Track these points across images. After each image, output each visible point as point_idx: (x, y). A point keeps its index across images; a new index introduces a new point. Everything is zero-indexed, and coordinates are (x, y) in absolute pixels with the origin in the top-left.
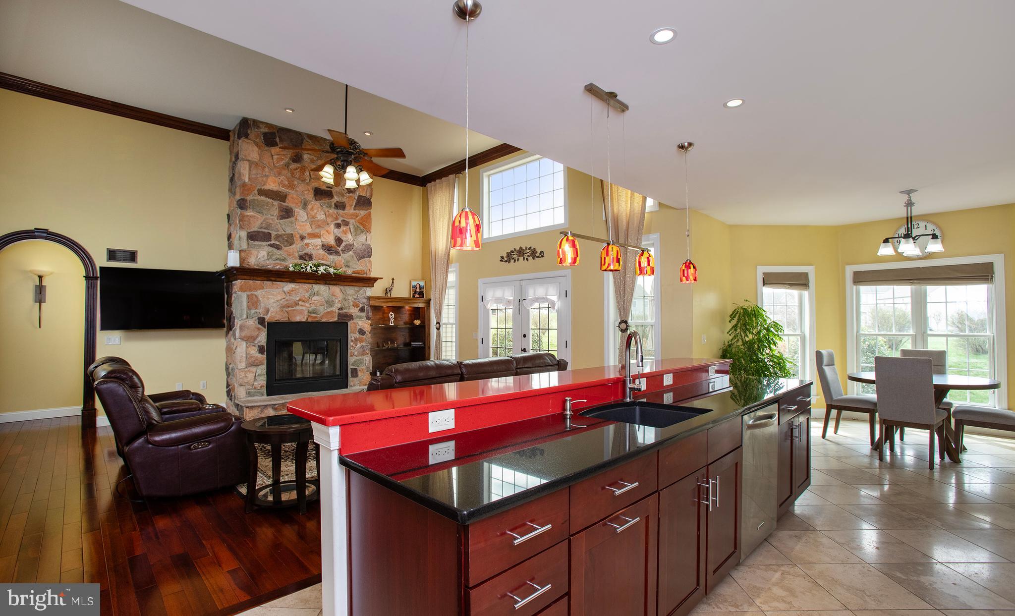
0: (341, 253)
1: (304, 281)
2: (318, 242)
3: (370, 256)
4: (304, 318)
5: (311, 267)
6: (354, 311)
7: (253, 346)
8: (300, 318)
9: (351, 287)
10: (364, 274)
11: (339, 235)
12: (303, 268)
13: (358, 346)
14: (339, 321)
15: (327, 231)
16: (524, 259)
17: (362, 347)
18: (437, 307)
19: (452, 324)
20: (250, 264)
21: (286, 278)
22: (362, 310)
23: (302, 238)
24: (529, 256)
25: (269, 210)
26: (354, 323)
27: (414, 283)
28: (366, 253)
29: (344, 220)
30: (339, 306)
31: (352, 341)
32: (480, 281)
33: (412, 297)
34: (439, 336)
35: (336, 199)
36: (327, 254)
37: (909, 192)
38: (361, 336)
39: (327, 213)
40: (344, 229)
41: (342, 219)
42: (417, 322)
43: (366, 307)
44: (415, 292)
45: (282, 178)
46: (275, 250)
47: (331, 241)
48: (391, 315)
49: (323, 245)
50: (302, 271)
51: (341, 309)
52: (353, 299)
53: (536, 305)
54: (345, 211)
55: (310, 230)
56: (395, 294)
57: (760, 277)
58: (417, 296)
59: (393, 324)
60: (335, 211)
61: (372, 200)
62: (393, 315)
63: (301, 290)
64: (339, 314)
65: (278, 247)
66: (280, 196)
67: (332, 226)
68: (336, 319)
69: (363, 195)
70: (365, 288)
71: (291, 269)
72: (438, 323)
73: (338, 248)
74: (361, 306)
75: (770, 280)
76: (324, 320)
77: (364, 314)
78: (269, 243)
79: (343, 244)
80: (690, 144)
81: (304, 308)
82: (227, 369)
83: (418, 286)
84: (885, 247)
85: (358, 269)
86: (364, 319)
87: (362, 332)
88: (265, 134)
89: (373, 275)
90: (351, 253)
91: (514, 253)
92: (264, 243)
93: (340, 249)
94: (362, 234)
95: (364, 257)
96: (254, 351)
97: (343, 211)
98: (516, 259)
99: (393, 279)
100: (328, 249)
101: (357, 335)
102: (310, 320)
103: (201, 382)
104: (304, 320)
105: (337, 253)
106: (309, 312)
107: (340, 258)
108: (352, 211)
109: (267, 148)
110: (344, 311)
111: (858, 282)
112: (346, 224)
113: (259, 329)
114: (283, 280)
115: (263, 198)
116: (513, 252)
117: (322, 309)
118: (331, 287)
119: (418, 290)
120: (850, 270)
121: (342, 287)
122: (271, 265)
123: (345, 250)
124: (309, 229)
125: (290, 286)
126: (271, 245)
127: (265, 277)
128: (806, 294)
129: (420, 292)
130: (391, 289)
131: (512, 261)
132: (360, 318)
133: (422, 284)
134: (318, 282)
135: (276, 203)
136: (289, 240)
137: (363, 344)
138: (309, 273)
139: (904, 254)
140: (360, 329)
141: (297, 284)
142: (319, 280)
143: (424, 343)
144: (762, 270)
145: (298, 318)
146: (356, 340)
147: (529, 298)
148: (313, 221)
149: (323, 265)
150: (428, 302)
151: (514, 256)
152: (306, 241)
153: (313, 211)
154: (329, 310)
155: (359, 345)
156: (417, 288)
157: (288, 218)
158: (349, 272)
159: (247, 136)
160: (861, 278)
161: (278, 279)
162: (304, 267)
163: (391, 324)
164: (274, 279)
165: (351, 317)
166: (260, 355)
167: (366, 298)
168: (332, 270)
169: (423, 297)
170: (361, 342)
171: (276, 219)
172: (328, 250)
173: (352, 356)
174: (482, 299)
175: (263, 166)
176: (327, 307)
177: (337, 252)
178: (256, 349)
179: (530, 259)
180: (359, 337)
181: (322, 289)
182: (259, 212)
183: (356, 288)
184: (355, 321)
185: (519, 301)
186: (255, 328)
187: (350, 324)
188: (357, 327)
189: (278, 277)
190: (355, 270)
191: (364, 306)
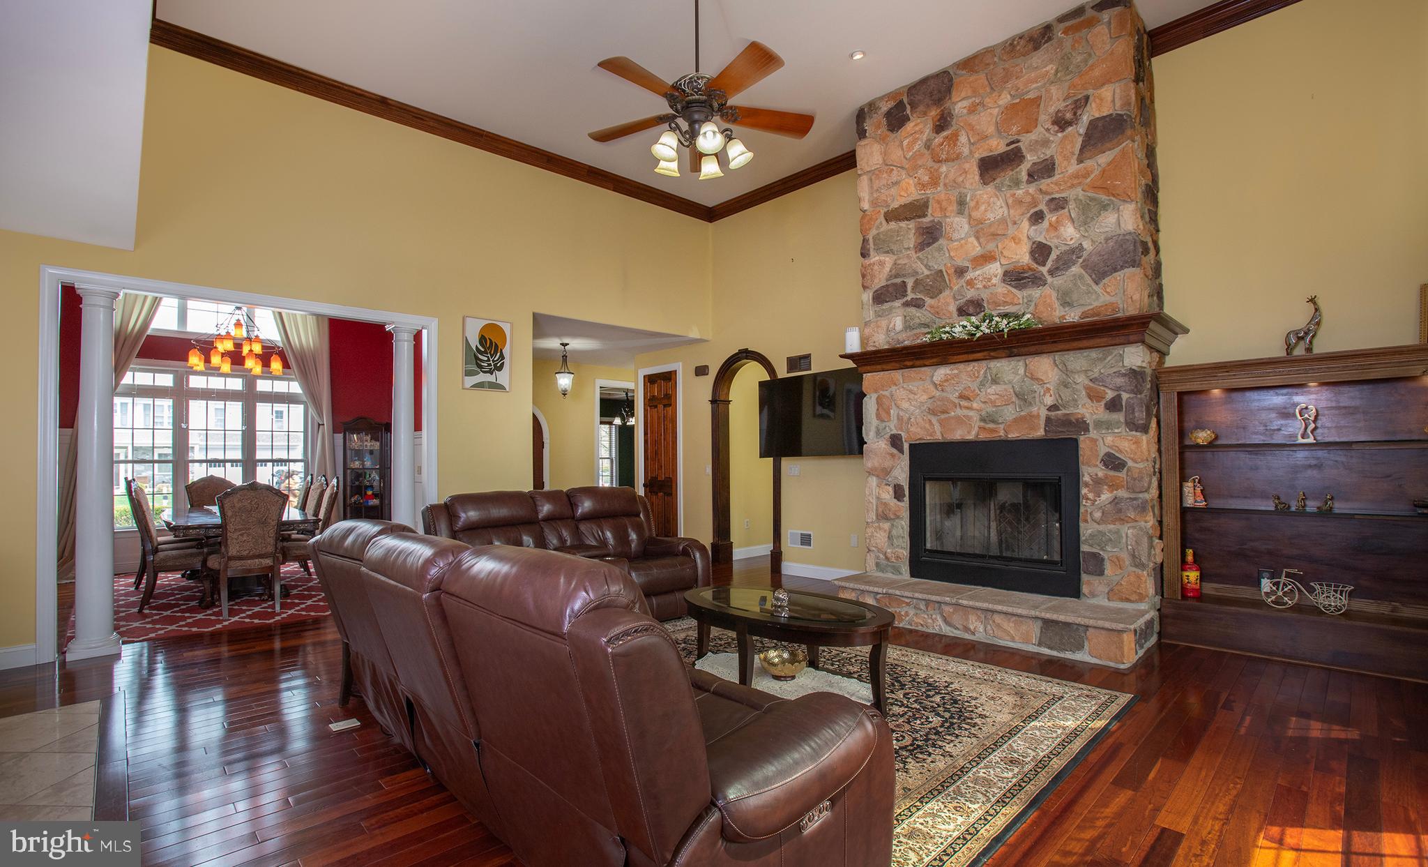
0: (1048, 277)
1: (965, 357)
2: (994, 268)
4: (969, 432)
6: (1089, 411)
7: (886, 484)
8: (959, 433)
9: (1078, 354)
10: (1115, 311)
11: (1041, 239)
13: (1104, 497)
14: (1051, 436)
15: (1014, 238)
17: (1115, 501)
20: (877, 344)
21: (932, 357)
22: (1113, 406)
23: (960, 272)
25: (901, 241)
26: (1094, 441)
29: (1053, 199)
30: (1049, 401)
31: (1087, 485)
35: (1030, 158)
36: (1014, 290)
38: (1112, 473)
39: (1012, 200)
40: (1054, 219)
41: (1048, 198)
43: (1125, 396)
45: (920, 172)
46: (913, 310)
47: (1021, 255)
49: (1006, 274)
50: (946, 338)
51: (1053, 408)
52: (1087, 382)
54: (1054, 179)
55: (978, 250)
60: (1032, 189)
61: (1128, 114)
63: (964, 376)
64: (1048, 420)
65: (918, 304)
66: (915, 210)
67: (1025, 224)
68: (1040, 433)
70: (1119, 350)
71: (928, 339)
73: (1041, 268)
74: (1110, 394)
76: (1013, 435)
77: (1120, 417)
78: (905, 299)
79: (1053, 256)
81: (971, 413)
85: (1096, 304)
86: (1122, 430)
87: (1112, 462)
88: (888, 114)
90: (1076, 269)
92: (898, 303)
93: (1044, 270)
94: (1103, 214)
95: (1115, 270)
96: (887, 495)
97: (1049, 180)
99: (1312, 300)
100: (1017, 278)
101: (1101, 472)
102: (984, 436)
104: (971, 437)
105: (1038, 281)
106: (983, 420)
107: (1047, 290)
108: (1073, 167)
109: (891, 137)
110: (1064, 411)
112: (1058, 204)
113: (893, 455)
114: (927, 363)
115: (892, 224)
117: (1010, 413)
118: (1029, 360)
121: (1057, 356)
122: (906, 339)
123: (1058, 268)
124: (975, 248)
125: (942, 372)
126: (907, 304)
127: (896, 362)
130: (1309, 331)
132: (1108, 425)
134: (992, 354)
135: (912, 225)
136: (935, 284)
137: (1122, 493)
138: (962, 341)
140: (1108, 455)
141: (952, 366)
142: (994, 350)
145: (955, 434)
146: (1098, 482)
148: (980, 229)
152: (970, 275)
153: (980, 208)
154: (1026, 413)
155: (1106, 496)
157: (933, 243)
158: (1071, 316)
159: (865, 135)
161: (918, 363)
165: (1082, 426)
166: (898, 501)
167: (1124, 375)
170: (1112, 487)
171: (913, 252)
172: (1017, 280)
173: (1086, 521)
176: (1020, 407)
177: (1036, 277)
178: (891, 489)
180: (1106, 477)
181: (1010, 370)
182: (887, 252)
183: (1094, 354)
184: (1093, 434)
186: (888, 454)
187: (1084, 443)
188: (1103, 450)
189: (917, 359)
190: (1086, 308)
191: (1119, 396)
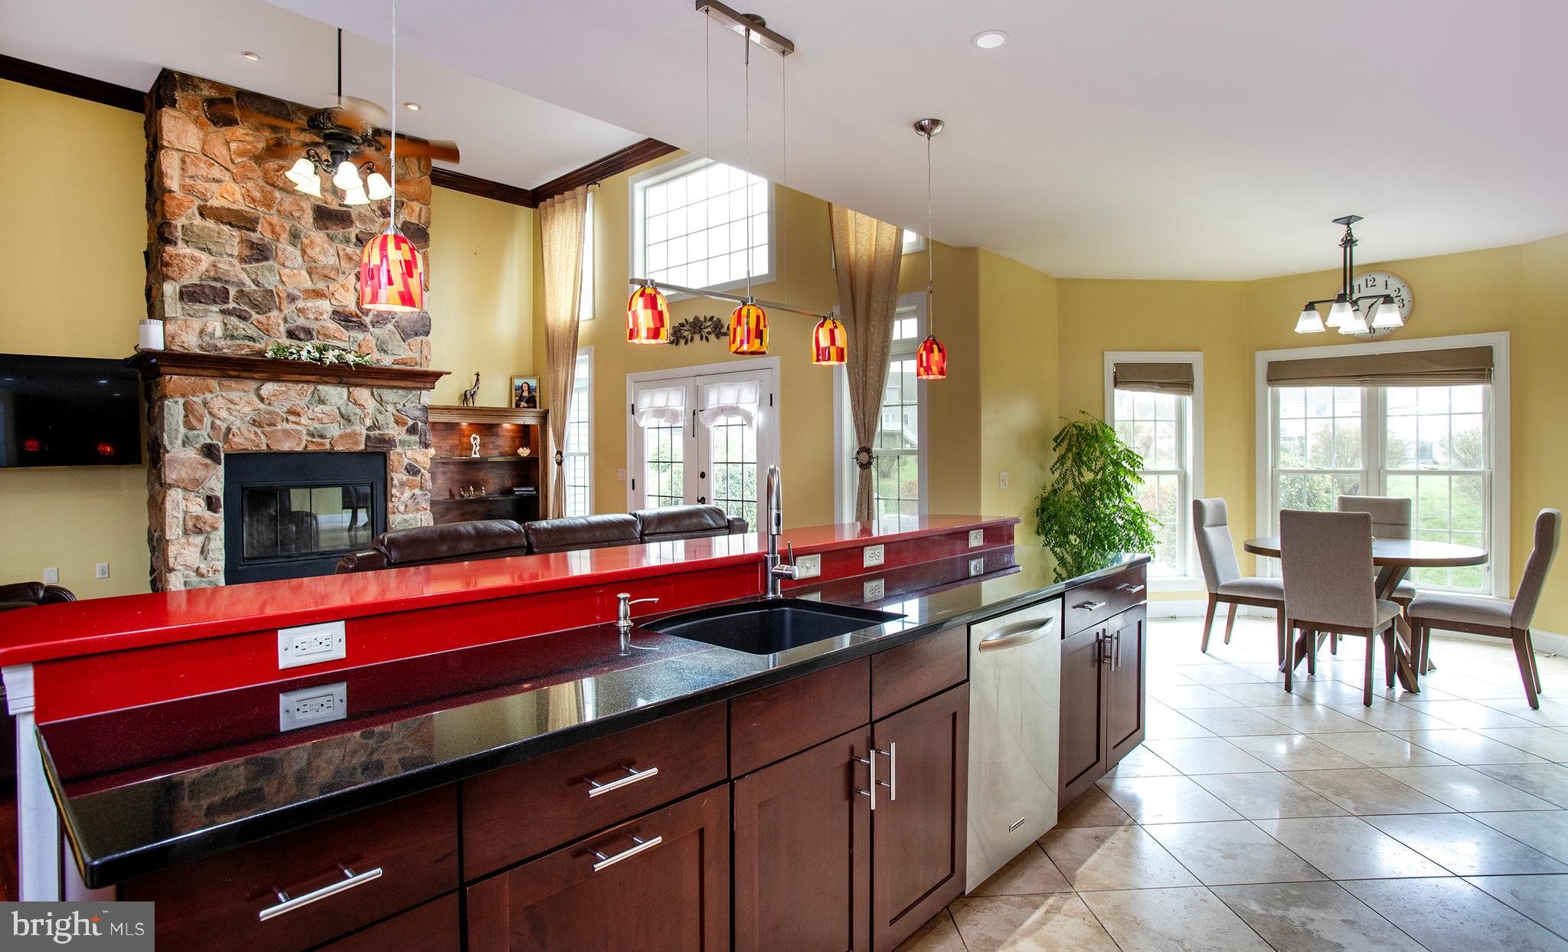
0: (370, 327)
1: (298, 377)
2: (326, 306)
3: (427, 333)
4: (299, 444)
5: (309, 352)
6: (396, 433)
7: (196, 496)
8: (290, 445)
9: (392, 390)
10: (416, 364)
12: (292, 353)
13: (406, 495)
14: (369, 450)
15: (342, 286)
16: (701, 339)
17: (415, 497)
18: (559, 425)
19: (584, 454)
20: (186, 345)
21: (261, 372)
22: (412, 430)
23: (293, 299)
24: (709, 333)
25: (222, 245)
26: (399, 454)
27: (518, 382)
28: (422, 328)
30: (368, 423)
31: (396, 487)
32: (629, 378)
33: (514, 406)
34: (560, 475)
35: (356, 226)
36: (342, 328)
37: (1348, 221)
38: (411, 478)
39: (341, 253)
42: (524, 452)
43: (420, 424)
44: (521, 398)
45: (250, 185)
46: (234, 320)
47: (349, 302)
48: (475, 439)
49: (334, 312)
50: (290, 358)
51: (371, 428)
52: (395, 412)
53: (722, 420)
55: (309, 285)
56: (482, 401)
57: (1109, 371)
58: (523, 404)
59: (478, 456)
60: (356, 250)
61: (429, 231)
62: (479, 440)
63: (293, 394)
64: (368, 437)
65: (242, 315)
66: (243, 222)
68: (362, 447)
69: (413, 221)
70: (417, 391)
71: (269, 355)
72: (560, 453)
73: (364, 318)
74: (411, 422)
75: (1129, 376)
76: (338, 448)
77: (416, 438)
78: (225, 307)
79: (374, 311)
80: (935, 122)
81: (299, 428)
82: (150, 539)
83: (525, 388)
84: (1308, 317)
85: (403, 356)
86: (418, 447)
87: (412, 470)
88: (211, 102)
89: (432, 368)
90: (389, 328)
91: (685, 328)
92: (215, 308)
93: (366, 320)
95: (416, 334)
96: (198, 506)
98: (689, 338)
99: (478, 375)
100: (345, 319)
101: (406, 476)
102: (311, 448)
103: (97, 565)
104: (300, 449)
105: (361, 326)
106: (308, 434)
107: (368, 336)
109: (212, 128)
110: (378, 432)
111: (1275, 380)
113: (206, 466)
114: (254, 377)
115: (210, 223)
116: (682, 325)
117: (335, 430)
118: (352, 389)
119: (526, 394)
120: (1263, 359)
121: (374, 390)
122: (227, 348)
123: (378, 322)
124: (305, 283)
125: (271, 387)
126: (227, 312)
127: (217, 369)
128: (1188, 400)
129: (529, 398)
130: (475, 392)
131: (682, 341)
132: (409, 444)
133: (533, 383)
134: (324, 378)
135: (237, 233)
136: (264, 302)
137: (417, 491)
138: (306, 364)
139: (1339, 331)
140: (409, 465)
141: (284, 384)
142: (327, 376)
143: (537, 489)
144: (1113, 358)
145: (286, 446)
146: (402, 484)
147: (709, 407)
148: (313, 266)
149: (334, 348)
150: (544, 417)
151: (686, 333)
152: (300, 304)
153: (313, 248)
154: (348, 431)
155: (408, 494)
156: (523, 391)
157: (263, 260)
158: (387, 361)
159: (173, 104)
160: (1281, 373)
161: (245, 374)
162: (295, 351)
163: (473, 456)
164: (236, 374)
165: (389, 442)
166: (210, 513)
167: (420, 409)
168: (351, 358)
169: (535, 407)
170: (411, 487)
171: (238, 262)
172: (345, 321)
173: (394, 513)
174: (633, 410)
175: (208, 163)
176: (344, 426)
177: (362, 324)
178: (204, 502)
179: (712, 337)
180: (408, 480)
181: (335, 394)
182: (203, 250)
183: (401, 392)
184: (399, 449)
185: (694, 414)
186: (200, 464)
187: (393, 456)
188: (406, 461)
189: (244, 371)
190: (398, 357)
191: (417, 423)
